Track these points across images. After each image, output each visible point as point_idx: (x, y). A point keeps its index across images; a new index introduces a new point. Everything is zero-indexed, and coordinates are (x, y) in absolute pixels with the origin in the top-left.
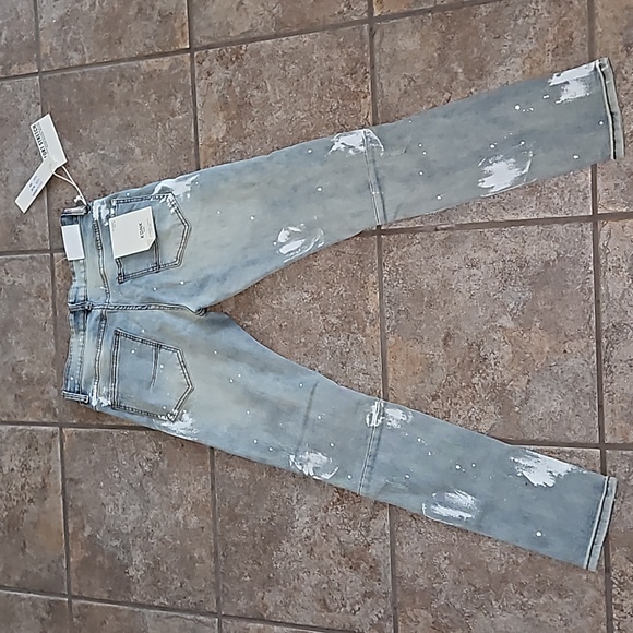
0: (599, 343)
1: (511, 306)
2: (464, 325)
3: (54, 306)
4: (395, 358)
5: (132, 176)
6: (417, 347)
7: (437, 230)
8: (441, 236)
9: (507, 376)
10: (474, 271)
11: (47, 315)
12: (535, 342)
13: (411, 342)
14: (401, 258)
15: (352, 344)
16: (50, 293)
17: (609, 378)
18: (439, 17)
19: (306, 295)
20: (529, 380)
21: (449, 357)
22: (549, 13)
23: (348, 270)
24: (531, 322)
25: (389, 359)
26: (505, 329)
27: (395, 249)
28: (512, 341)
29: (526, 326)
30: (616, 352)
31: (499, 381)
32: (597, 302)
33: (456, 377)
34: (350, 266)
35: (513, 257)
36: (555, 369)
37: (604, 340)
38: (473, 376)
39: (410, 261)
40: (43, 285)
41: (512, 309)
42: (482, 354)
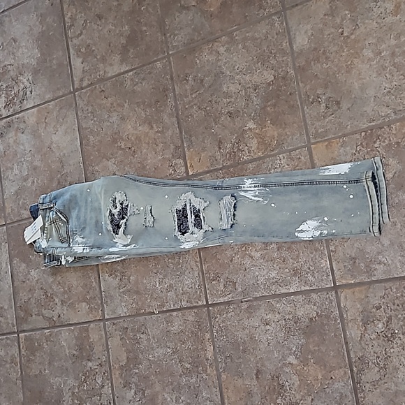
0: (352, 371)
1: (294, 349)
2: (267, 363)
3: (21, 369)
4: (227, 388)
5: (61, 282)
6: (240, 381)
7: (242, 302)
8: (245, 306)
9: (298, 397)
10: (268, 327)
11: (17, 374)
12: (312, 372)
13: (236, 378)
14: (223, 322)
15: (200, 381)
16: (18, 360)
17: (362, 395)
18: (226, 172)
19: (169, 350)
20: (312, 399)
21: (260, 386)
22: (288, 165)
23: (192, 332)
24: (307, 359)
25: (224, 390)
26: (292, 364)
27: (218, 316)
28: (298, 373)
29: (305, 362)
30: (363, 376)
31: (294, 401)
32: (346, 343)
33: (266, 399)
34: (193, 329)
35: (291, 317)
36: (328, 390)
37: (355, 369)
38: (277, 399)
39: (229, 323)
40: (14, 355)
41: (295, 351)
42: (281, 382)
